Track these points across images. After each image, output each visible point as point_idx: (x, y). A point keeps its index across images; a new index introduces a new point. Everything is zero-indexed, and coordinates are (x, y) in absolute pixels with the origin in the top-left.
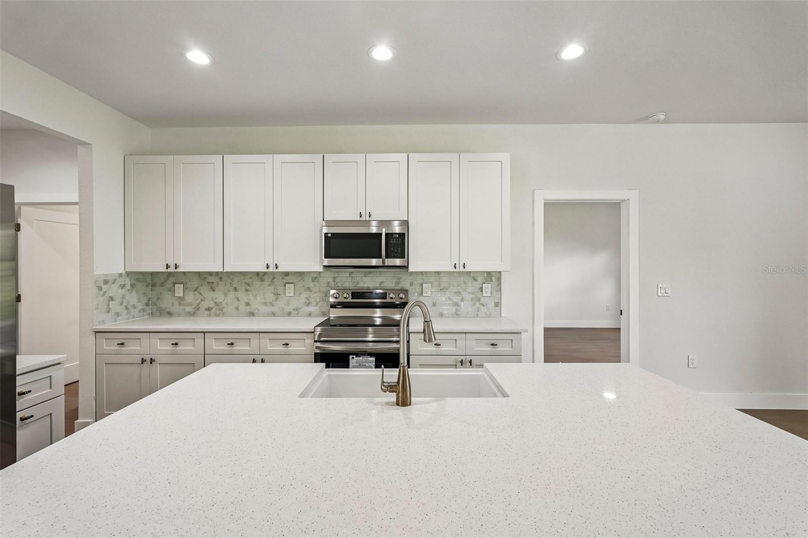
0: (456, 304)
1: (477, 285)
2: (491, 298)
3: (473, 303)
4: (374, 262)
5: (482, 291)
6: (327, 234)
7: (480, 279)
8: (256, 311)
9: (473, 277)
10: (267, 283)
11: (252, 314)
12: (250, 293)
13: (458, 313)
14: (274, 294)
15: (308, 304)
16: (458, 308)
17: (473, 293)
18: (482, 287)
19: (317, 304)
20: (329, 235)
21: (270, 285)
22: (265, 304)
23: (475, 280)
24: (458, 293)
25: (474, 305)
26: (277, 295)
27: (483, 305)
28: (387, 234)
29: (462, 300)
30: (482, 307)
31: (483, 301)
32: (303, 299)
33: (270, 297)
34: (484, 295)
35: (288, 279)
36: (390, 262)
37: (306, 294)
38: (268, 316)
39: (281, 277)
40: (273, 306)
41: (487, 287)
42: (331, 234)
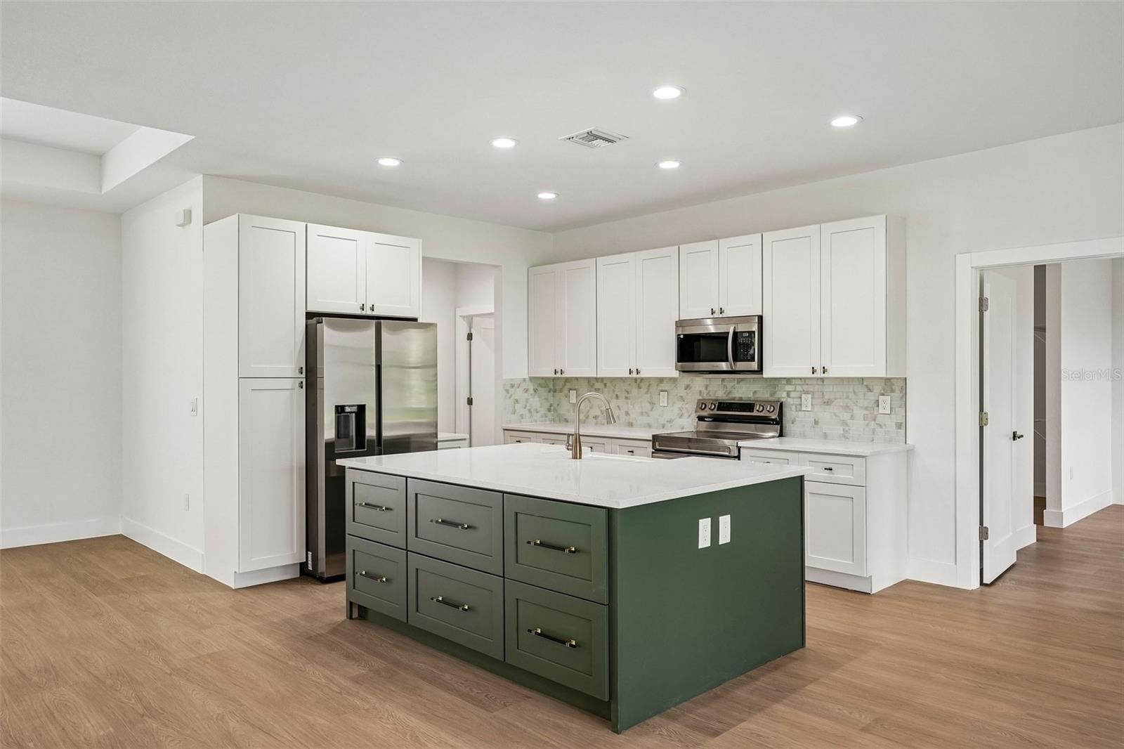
0: (845, 423)
1: (872, 397)
2: (893, 416)
3: (867, 422)
4: (724, 366)
5: (878, 406)
6: (680, 335)
7: (877, 389)
8: (634, 422)
9: (866, 386)
10: (644, 390)
11: (631, 425)
12: (629, 401)
13: (846, 435)
14: (650, 403)
15: (681, 416)
16: (847, 428)
17: (866, 408)
18: (878, 401)
19: (689, 416)
20: (682, 337)
21: (646, 393)
22: (642, 413)
23: (870, 390)
24: (847, 408)
25: (867, 425)
26: (652, 404)
27: (880, 426)
28: (735, 334)
29: (852, 418)
30: (878, 429)
31: (880, 419)
32: (676, 411)
33: (647, 406)
34: (880, 412)
35: (662, 386)
36: (741, 366)
37: (679, 404)
38: (644, 427)
39: (656, 384)
40: (649, 416)
41: (885, 401)
42: (684, 335)
